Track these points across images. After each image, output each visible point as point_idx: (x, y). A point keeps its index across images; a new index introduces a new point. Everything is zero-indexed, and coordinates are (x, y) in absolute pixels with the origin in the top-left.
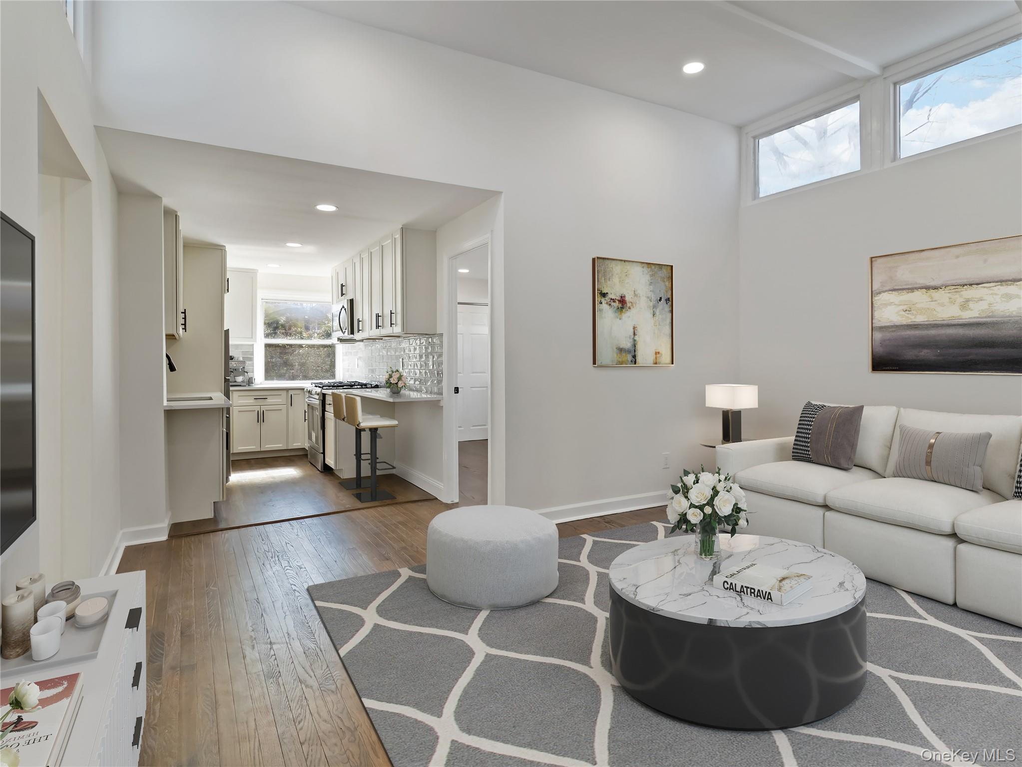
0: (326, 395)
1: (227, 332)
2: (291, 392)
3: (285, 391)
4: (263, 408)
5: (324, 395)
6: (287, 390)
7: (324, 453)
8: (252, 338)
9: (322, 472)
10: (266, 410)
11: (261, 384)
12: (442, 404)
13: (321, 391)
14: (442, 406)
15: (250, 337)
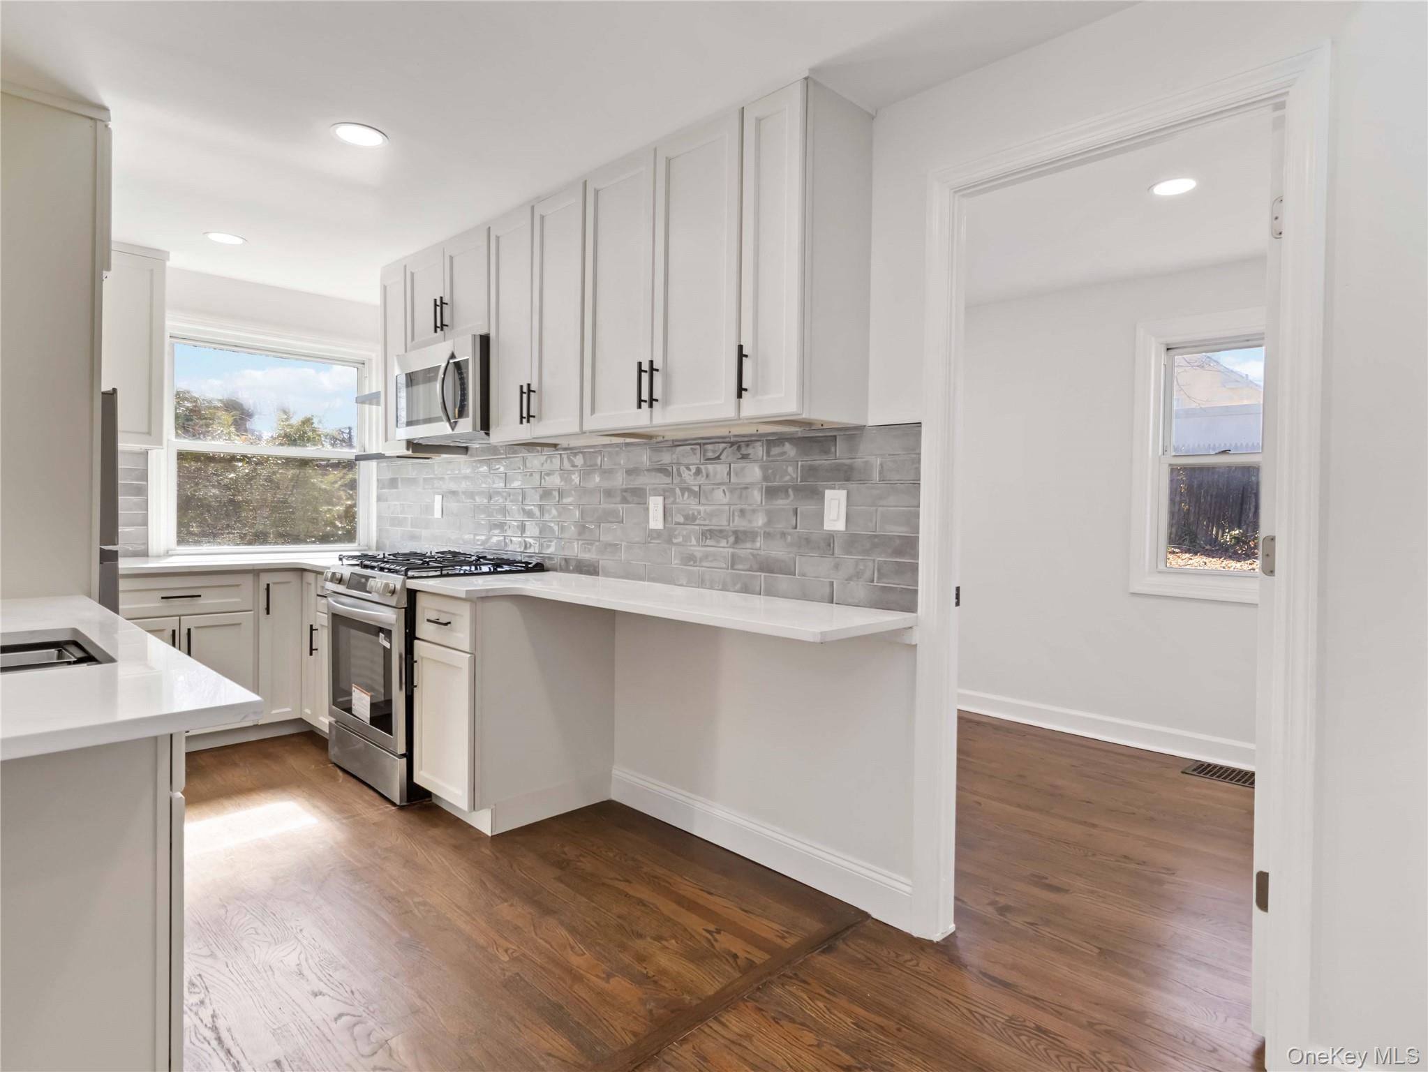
0: (419, 595)
1: (110, 398)
2: (265, 579)
3: (250, 578)
4: (187, 622)
5: (412, 595)
6: (255, 572)
7: (409, 756)
8: (149, 433)
9: (401, 808)
10: (196, 628)
11: (167, 554)
12: (916, 637)
13: (404, 583)
14: (916, 645)
15: (146, 430)
